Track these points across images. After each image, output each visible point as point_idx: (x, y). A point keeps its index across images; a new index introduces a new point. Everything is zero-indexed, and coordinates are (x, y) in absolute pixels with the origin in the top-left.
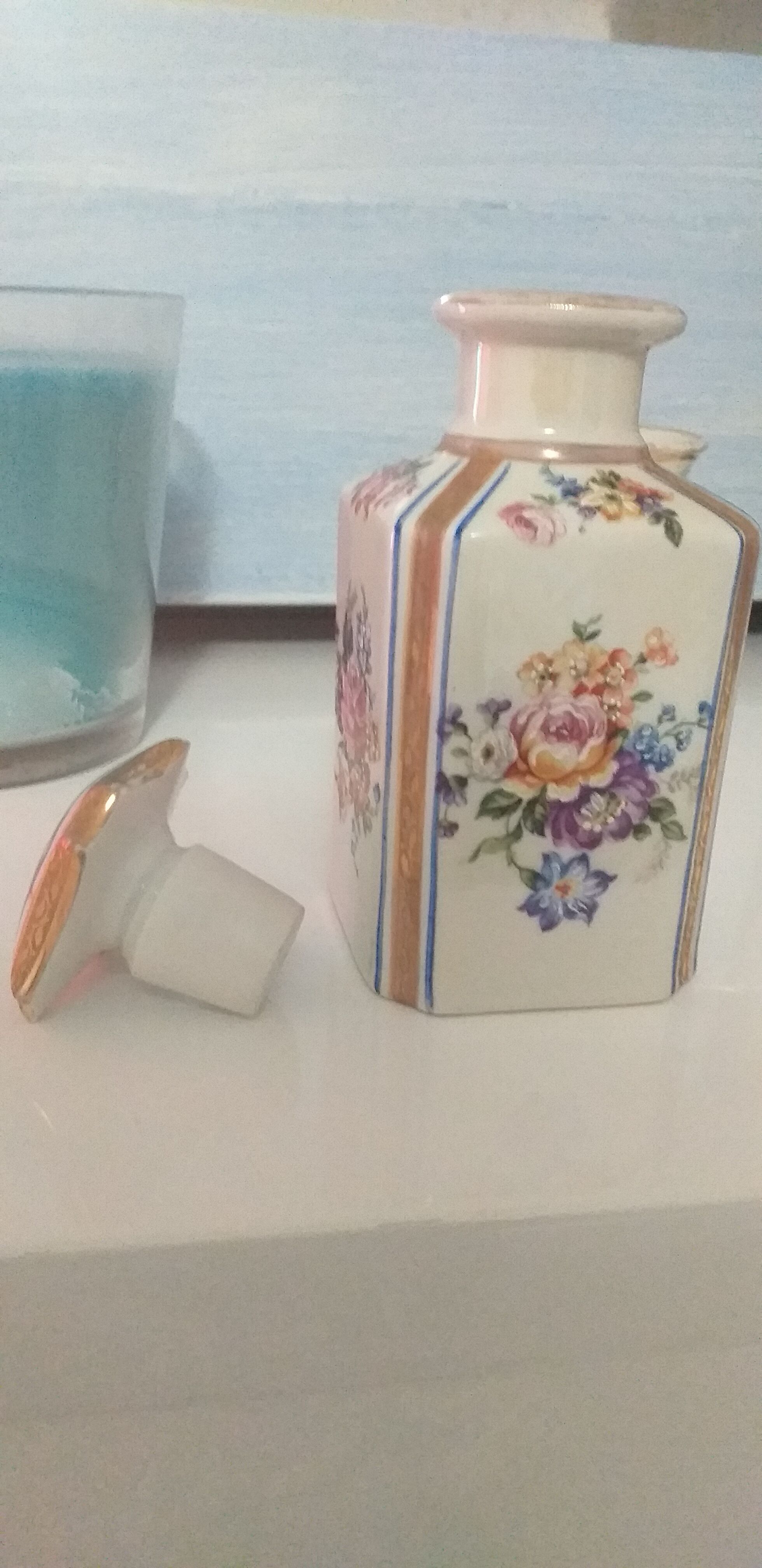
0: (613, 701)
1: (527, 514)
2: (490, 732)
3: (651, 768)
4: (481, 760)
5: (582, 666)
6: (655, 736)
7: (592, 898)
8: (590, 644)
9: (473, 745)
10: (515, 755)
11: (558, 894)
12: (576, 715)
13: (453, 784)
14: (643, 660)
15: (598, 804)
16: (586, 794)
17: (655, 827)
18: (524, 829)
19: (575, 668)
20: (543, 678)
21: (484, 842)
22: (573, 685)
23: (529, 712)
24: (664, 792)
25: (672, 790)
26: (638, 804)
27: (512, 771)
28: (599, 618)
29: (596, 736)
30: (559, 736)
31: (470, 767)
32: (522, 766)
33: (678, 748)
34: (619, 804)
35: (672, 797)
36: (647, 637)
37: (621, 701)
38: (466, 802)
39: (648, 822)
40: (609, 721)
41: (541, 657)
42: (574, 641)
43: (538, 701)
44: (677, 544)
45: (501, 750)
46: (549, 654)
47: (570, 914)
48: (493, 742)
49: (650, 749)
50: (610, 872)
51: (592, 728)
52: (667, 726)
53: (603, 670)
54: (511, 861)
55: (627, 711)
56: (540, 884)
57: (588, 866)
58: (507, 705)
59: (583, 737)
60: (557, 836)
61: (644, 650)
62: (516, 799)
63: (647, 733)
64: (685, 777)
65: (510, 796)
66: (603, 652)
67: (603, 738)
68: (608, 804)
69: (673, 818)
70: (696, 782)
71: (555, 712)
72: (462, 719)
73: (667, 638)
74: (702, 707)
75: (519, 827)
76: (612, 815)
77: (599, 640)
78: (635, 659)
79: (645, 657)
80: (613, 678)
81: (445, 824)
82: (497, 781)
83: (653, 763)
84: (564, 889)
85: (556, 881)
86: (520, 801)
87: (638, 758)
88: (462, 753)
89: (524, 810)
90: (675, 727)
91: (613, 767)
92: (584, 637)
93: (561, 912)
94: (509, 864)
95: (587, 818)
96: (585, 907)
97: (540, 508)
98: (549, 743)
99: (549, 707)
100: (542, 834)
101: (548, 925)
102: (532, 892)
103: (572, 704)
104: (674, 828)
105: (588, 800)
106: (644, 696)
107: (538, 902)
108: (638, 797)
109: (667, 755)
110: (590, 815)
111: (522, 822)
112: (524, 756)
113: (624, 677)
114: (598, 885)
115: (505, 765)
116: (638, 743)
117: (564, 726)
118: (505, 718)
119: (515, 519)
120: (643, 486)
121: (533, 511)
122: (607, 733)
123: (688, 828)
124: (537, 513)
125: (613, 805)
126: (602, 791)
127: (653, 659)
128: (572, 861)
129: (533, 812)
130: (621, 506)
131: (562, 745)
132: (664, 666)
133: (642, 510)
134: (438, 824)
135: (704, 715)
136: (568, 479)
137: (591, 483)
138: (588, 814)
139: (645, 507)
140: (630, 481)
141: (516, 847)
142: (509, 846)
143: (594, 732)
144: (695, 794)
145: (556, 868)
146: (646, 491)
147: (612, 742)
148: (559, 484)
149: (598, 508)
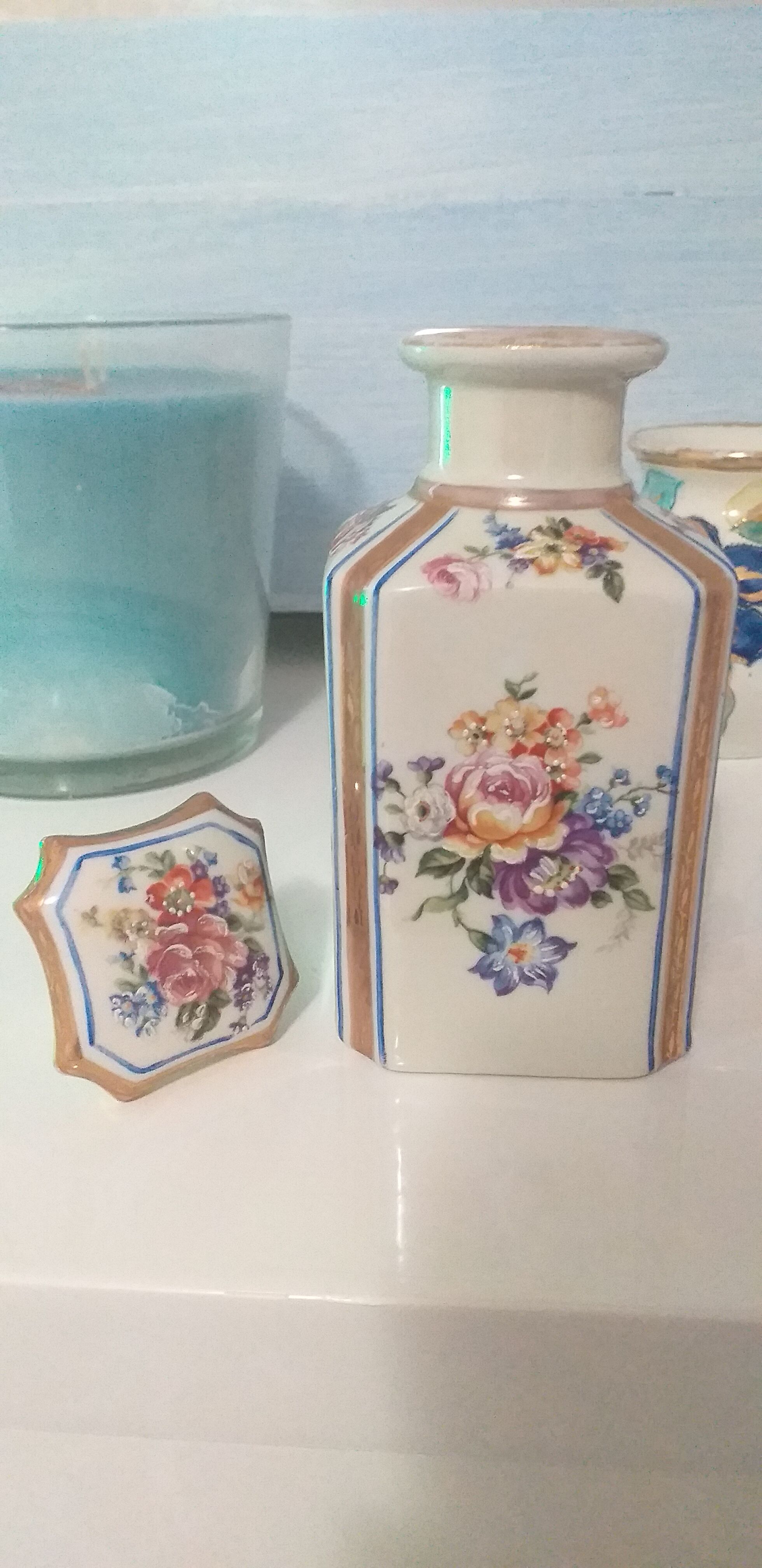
0: (556, 762)
1: (451, 569)
2: (425, 789)
3: (606, 833)
4: (417, 818)
5: (519, 725)
6: (607, 800)
7: (549, 964)
8: (525, 704)
9: (407, 801)
10: (453, 814)
11: (512, 958)
12: (516, 776)
13: (389, 839)
14: (586, 720)
15: (549, 868)
16: (534, 857)
17: (616, 896)
18: (469, 889)
19: (511, 727)
21: (428, 901)
22: (511, 746)
23: (464, 770)
24: (622, 858)
25: (632, 857)
26: (594, 870)
27: (451, 830)
28: (534, 676)
29: (540, 798)
30: (498, 795)
31: (406, 824)
32: (461, 825)
33: (636, 813)
34: (573, 868)
35: (633, 865)
36: (590, 697)
37: (565, 762)
38: (404, 859)
39: (607, 888)
40: (554, 782)
41: (473, 714)
42: (507, 700)
43: (473, 759)
44: (617, 599)
45: (437, 808)
46: (481, 713)
47: (528, 980)
48: (428, 800)
49: (604, 814)
50: (569, 939)
51: (535, 790)
52: (619, 790)
53: (542, 730)
54: (458, 921)
55: (574, 772)
56: (491, 947)
57: (543, 933)
58: (441, 763)
59: (526, 798)
60: (506, 899)
61: (587, 710)
62: (458, 859)
63: (597, 796)
64: (646, 845)
65: (452, 855)
66: (540, 712)
67: (547, 800)
68: (561, 869)
69: (636, 887)
70: (660, 850)
71: (491, 771)
72: (393, 776)
73: (612, 699)
74: (661, 771)
75: (464, 887)
76: (566, 880)
77: (535, 698)
78: (577, 720)
79: (589, 717)
80: (556, 739)
81: (383, 879)
82: (436, 839)
83: (608, 828)
84: (519, 954)
85: (509, 945)
86: (463, 860)
87: (590, 822)
88: (396, 809)
89: (468, 869)
90: (630, 792)
91: (563, 830)
92: (519, 695)
93: (516, 977)
94: (456, 926)
95: (539, 883)
96: (542, 973)
97: (469, 562)
98: (490, 803)
99: (486, 767)
100: (489, 895)
101: (504, 989)
102: (483, 954)
103: (510, 764)
104: (640, 898)
105: (537, 864)
106: (592, 758)
107: (491, 964)
108: (594, 863)
109: (624, 821)
110: (542, 880)
111: (467, 882)
112: (463, 815)
113: (566, 737)
114: (556, 952)
115: (443, 823)
116: (589, 806)
117: (503, 786)
118: (439, 776)
119: (439, 573)
120: (593, 533)
121: (460, 564)
122: (552, 795)
123: (655, 899)
124: (463, 567)
125: (566, 868)
126: (552, 855)
127: (599, 719)
128: (525, 925)
129: (477, 872)
130: (559, 558)
131: (504, 805)
132: (611, 727)
133: (583, 562)
134: (378, 879)
135: (664, 780)
136: (510, 528)
137: (534, 532)
138: (538, 877)
139: (587, 558)
140: (581, 528)
141: (462, 907)
142: (454, 907)
143: (538, 794)
144: (660, 863)
145: (508, 929)
146: (595, 540)
147: (559, 805)
148: (499, 534)
149: (532, 561)
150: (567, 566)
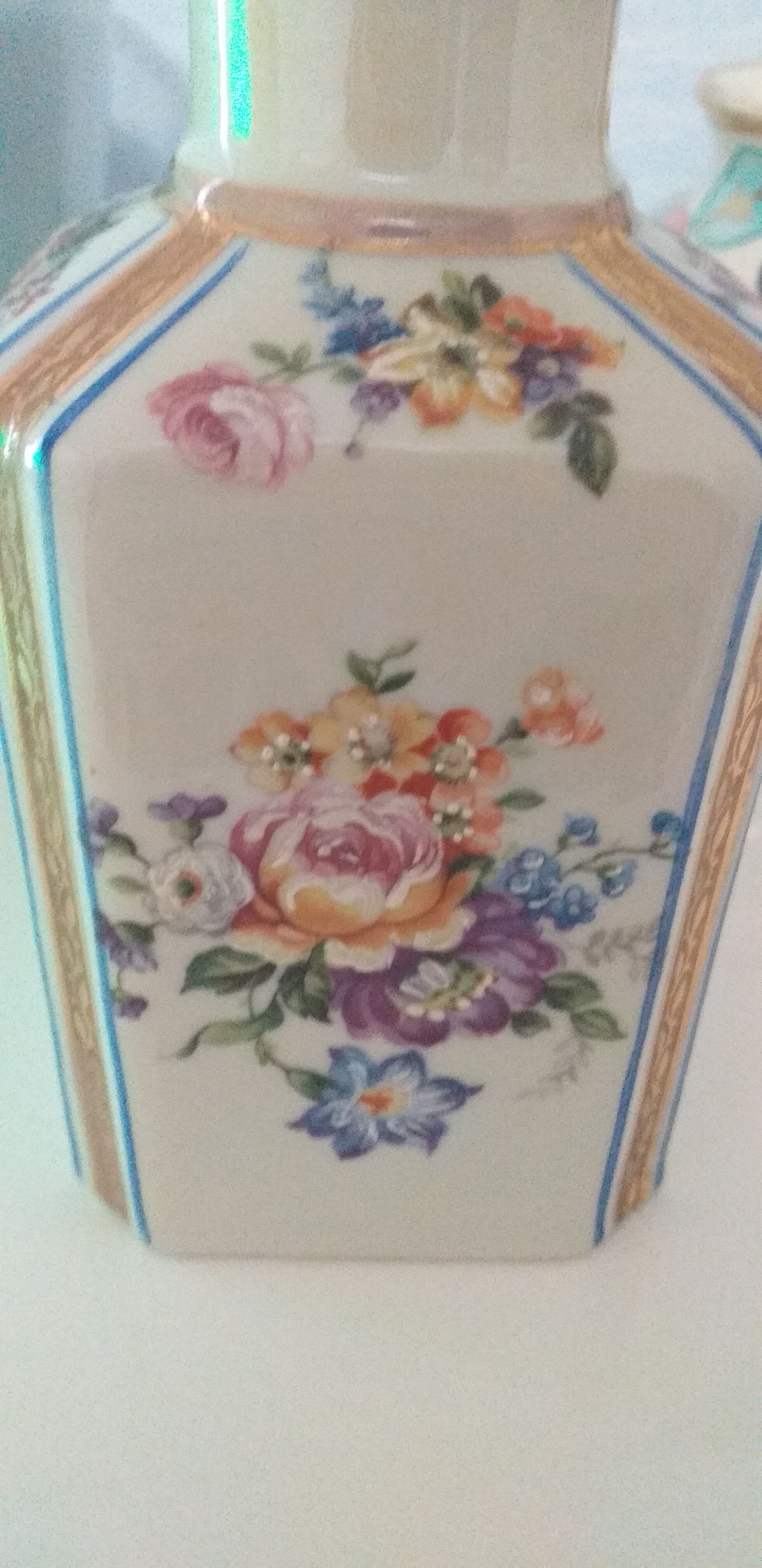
0: (452, 808)
1: (220, 404)
2: (188, 852)
3: (546, 924)
4: (176, 902)
5: (378, 739)
6: (551, 869)
7: (433, 1116)
8: (390, 700)
9: (152, 875)
10: (248, 892)
11: (365, 1109)
12: (373, 830)
13: (122, 934)
14: (517, 731)
15: (437, 978)
16: (407, 961)
17: (560, 1020)
18: (285, 1009)
19: (362, 743)
20: (289, 759)
21: (206, 1028)
22: (362, 777)
23: (267, 819)
24: (574, 963)
25: (594, 961)
26: (521, 981)
27: (245, 918)
28: (410, 647)
29: (421, 867)
30: (339, 864)
31: (153, 910)
32: (267, 911)
33: (605, 892)
34: (480, 978)
35: (593, 973)
36: (526, 692)
37: (472, 804)
38: (155, 965)
39: (543, 1008)
40: (447, 840)
41: (282, 720)
42: (353, 692)
43: (287, 798)
44: (597, 489)
45: (217, 885)
46: (299, 715)
47: (391, 1137)
48: (196, 870)
49: (544, 892)
50: (469, 1081)
51: (411, 855)
52: (576, 854)
53: (425, 749)
54: (266, 1057)
55: (487, 824)
56: (328, 1093)
57: (422, 1070)
58: (217, 807)
59: (393, 866)
60: (355, 1024)
61: (520, 712)
62: (259, 964)
63: (534, 864)
64: (621, 940)
65: (249, 957)
66: (422, 716)
67: (435, 870)
68: (457, 978)
69: (596, 1005)
70: (646, 948)
71: (322, 822)
72: (121, 827)
73: (575, 692)
74: (660, 823)
75: (274, 1006)
76: (465, 995)
77: (409, 689)
78: (499, 727)
79: (523, 726)
80: (453, 763)
81: (118, 995)
82: (216, 934)
83: (551, 915)
84: (379, 1103)
85: (360, 1089)
86: (269, 969)
87: (517, 905)
88: (132, 885)
89: (282, 981)
90: (598, 856)
91: (463, 918)
92: (378, 684)
93: (372, 1132)
94: (262, 1062)
95: (413, 999)
96: (420, 1129)
97: (261, 385)
98: (321, 874)
99: (311, 812)
100: (323, 1018)
101: (351, 1151)
102: (314, 1103)
103: (361, 809)
104: (602, 1020)
105: (414, 971)
106: (526, 798)
107: (329, 1117)
108: (519, 968)
109: (580, 904)
110: (422, 995)
111: (280, 999)
112: (267, 895)
113: (477, 762)
114: (446, 1098)
115: (230, 908)
116: (515, 880)
117: (347, 847)
118: (217, 828)
119: (189, 417)
120: (547, 317)
121: (239, 391)
122: (445, 861)
123: (629, 1021)
124: (249, 401)
125: (467, 980)
126: (442, 958)
127: (542, 731)
128: (389, 1062)
129: (301, 984)
130: (469, 382)
131: (348, 879)
132: (569, 744)
133: (524, 394)
134: (111, 995)
135: (665, 837)
136: (359, 299)
137: (414, 312)
138: (416, 992)
139: (534, 385)
140: (521, 303)
141: (273, 1037)
142: (259, 1035)
143: (417, 859)
144: (644, 969)
145: (358, 1070)
146: (552, 336)
147: (458, 877)
148: (334, 313)
149: (408, 389)
150: (488, 404)
